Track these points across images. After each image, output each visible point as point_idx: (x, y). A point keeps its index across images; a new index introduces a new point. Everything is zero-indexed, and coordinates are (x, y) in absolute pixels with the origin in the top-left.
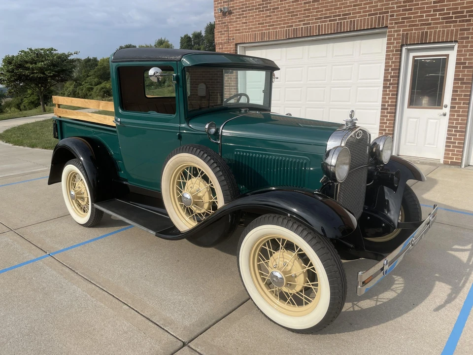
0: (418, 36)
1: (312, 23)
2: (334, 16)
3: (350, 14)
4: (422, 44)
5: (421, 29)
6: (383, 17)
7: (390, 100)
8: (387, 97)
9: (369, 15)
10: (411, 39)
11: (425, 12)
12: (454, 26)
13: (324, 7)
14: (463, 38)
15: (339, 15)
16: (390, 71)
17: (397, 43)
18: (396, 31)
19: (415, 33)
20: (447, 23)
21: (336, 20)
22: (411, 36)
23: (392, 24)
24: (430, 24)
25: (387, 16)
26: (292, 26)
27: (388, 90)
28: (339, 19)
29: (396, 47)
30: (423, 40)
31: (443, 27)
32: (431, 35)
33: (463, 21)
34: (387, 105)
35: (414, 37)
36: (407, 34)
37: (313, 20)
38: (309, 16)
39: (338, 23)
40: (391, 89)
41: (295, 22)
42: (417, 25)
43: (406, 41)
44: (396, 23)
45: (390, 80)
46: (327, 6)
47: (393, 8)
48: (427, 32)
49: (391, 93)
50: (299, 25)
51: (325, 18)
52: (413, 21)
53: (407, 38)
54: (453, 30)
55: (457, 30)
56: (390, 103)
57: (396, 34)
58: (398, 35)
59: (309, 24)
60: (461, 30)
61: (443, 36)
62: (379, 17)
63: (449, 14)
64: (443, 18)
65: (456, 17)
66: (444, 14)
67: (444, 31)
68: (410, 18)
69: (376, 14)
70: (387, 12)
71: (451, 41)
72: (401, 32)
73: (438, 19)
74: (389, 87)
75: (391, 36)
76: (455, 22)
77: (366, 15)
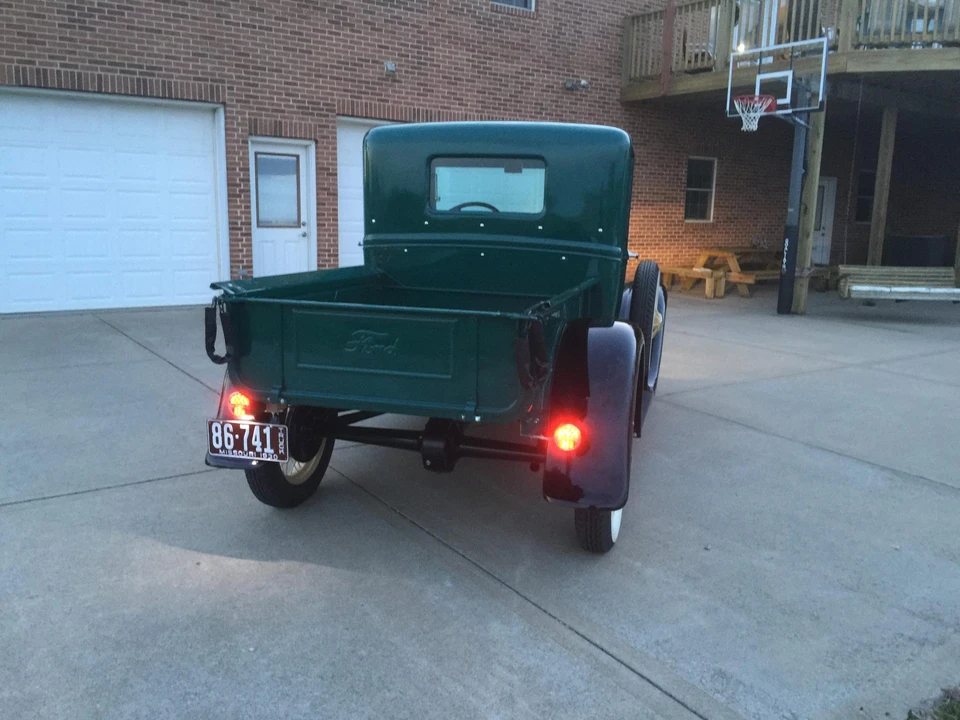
0: (270, 125)
1: (83, 67)
2: (130, 66)
3: (161, 69)
5: (273, 116)
6: (218, 87)
8: (239, 211)
9: (195, 79)
10: (261, 128)
11: (276, 93)
12: (312, 120)
13: (109, 44)
14: (324, 137)
15: (141, 67)
17: (243, 131)
18: (240, 113)
19: (266, 121)
20: (303, 113)
21: (135, 73)
22: (261, 124)
23: (232, 100)
24: (283, 111)
25: (223, 87)
26: (33, 63)
28: (141, 73)
29: (241, 136)
30: (277, 132)
31: (300, 119)
32: (286, 127)
33: (321, 115)
34: (240, 223)
35: (266, 126)
36: (256, 120)
37: (84, 61)
38: (74, 53)
39: (138, 80)
40: (242, 198)
41: (39, 56)
42: (267, 110)
43: (256, 130)
44: (238, 101)
45: (240, 185)
46: (114, 45)
47: (231, 77)
48: (281, 123)
50: (51, 65)
51: (111, 64)
52: (261, 103)
53: (256, 126)
54: (310, 125)
55: (315, 126)
57: (240, 116)
58: (243, 119)
59: (76, 67)
60: (320, 126)
61: (301, 131)
62: (212, 86)
63: (304, 102)
64: (299, 107)
65: (313, 109)
66: (298, 102)
67: (301, 124)
68: (257, 97)
69: (207, 80)
70: (223, 82)
71: (310, 139)
72: (247, 116)
73: (292, 107)
74: (240, 196)
75: (233, 118)
76: (312, 114)
77: (189, 78)
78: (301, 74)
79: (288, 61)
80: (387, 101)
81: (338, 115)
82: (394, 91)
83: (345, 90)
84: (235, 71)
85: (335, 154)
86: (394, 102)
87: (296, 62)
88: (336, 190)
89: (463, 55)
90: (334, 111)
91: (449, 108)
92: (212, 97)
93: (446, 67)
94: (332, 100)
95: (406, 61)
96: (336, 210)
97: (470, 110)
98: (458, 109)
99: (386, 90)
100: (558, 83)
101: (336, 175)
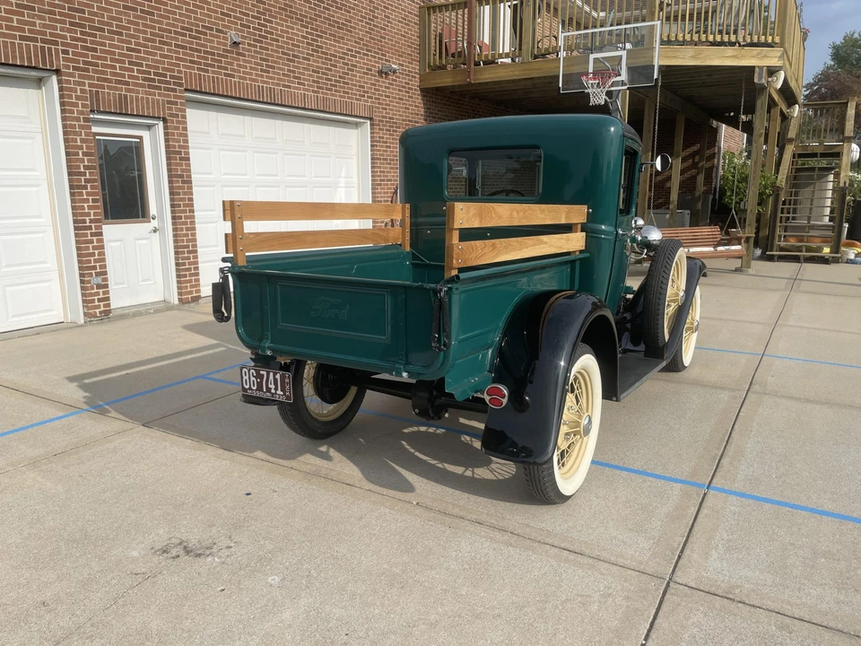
0: (115, 100)
4: (121, 114)
5: (116, 89)
6: (50, 49)
7: (92, 212)
8: (86, 205)
9: (22, 38)
10: (104, 102)
11: (118, 61)
12: (160, 95)
14: (172, 115)
16: (81, 156)
17: (84, 106)
18: (79, 84)
19: (109, 94)
20: (149, 86)
22: (104, 98)
23: (68, 67)
24: (128, 83)
25: (57, 50)
27: (84, 191)
29: (82, 113)
30: (122, 110)
31: (146, 93)
32: (132, 103)
33: (168, 89)
34: (88, 221)
35: (109, 100)
36: (97, 92)
40: (89, 190)
42: (110, 81)
43: (98, 106)
44: (74, 68)
45: (85, 174)
47: (64, 37)
48: (126, 96)
49: (90, 198)
52: (102, 72)
53: (98, 100)
54: (158, 101)
55: (163, 104)
56: (92, 217)
57: (78, 88)
58: (83, 91)
60: (169, 102)
61: (148, 108)
62: (42, 48)
63: (149, 73)
64: (144, 79)
65: (159, 81)
66: (144, 72)
67: (148, 99)
68: (97, 65)
69: (35, 40)
70: (56, 43)
71: (158, 118)
72: (87, 88)
73: (137, 78)
74: (85, 187)
75: (70, 89)
76: (160, 88)
77: (14, 37)
78: (145, 39)
79: (130, 22)
80: (233, 76)
81: (186, 90)
82: (239, 66)
83: (192, 62)
84: (70, 31)
85: (186, 135)
86: (240, 78)
87: (137, 24)
88: (190, 176)
89: (298, 31)
90: (181, 85)
91: (289, 87)
92: (44, 63)
93: (284, 42)
94: (180, 72)
95: (248, 33)
96: (191, 200)
97: (307, 90)
98: (296, 88)
99: (231, 64)
100: (375, 66)
101: (188, 159)
